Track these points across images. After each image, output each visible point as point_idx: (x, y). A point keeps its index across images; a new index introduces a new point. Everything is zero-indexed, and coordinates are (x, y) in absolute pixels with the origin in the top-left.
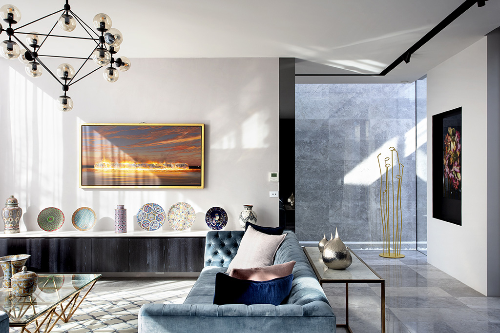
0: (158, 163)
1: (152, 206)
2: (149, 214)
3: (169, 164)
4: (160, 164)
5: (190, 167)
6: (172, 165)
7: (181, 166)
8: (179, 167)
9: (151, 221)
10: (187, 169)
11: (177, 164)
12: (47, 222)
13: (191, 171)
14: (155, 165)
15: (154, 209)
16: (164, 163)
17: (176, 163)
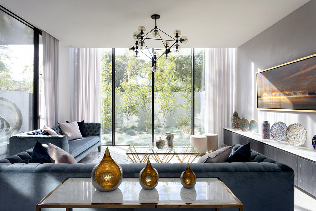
0: (289, 92)
1: (280, 123)
2: (278, 129)
3: (295, 92)
4: (290, 93)
5: (309, 94)
6: (297, 93)
7: (303, 93)
8: (301, 94)
9: (278, 134)
10: (307, 95)
11: (300, 92)
12: (243, 126)
13: (310, 97)
14: (287, 93)
15: (282, 126)
16: (292, 92)
17: (300, 90)
